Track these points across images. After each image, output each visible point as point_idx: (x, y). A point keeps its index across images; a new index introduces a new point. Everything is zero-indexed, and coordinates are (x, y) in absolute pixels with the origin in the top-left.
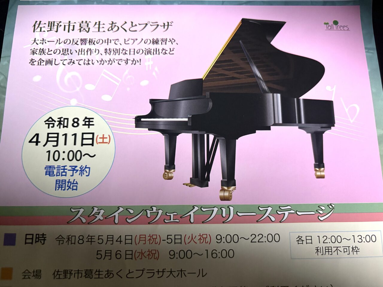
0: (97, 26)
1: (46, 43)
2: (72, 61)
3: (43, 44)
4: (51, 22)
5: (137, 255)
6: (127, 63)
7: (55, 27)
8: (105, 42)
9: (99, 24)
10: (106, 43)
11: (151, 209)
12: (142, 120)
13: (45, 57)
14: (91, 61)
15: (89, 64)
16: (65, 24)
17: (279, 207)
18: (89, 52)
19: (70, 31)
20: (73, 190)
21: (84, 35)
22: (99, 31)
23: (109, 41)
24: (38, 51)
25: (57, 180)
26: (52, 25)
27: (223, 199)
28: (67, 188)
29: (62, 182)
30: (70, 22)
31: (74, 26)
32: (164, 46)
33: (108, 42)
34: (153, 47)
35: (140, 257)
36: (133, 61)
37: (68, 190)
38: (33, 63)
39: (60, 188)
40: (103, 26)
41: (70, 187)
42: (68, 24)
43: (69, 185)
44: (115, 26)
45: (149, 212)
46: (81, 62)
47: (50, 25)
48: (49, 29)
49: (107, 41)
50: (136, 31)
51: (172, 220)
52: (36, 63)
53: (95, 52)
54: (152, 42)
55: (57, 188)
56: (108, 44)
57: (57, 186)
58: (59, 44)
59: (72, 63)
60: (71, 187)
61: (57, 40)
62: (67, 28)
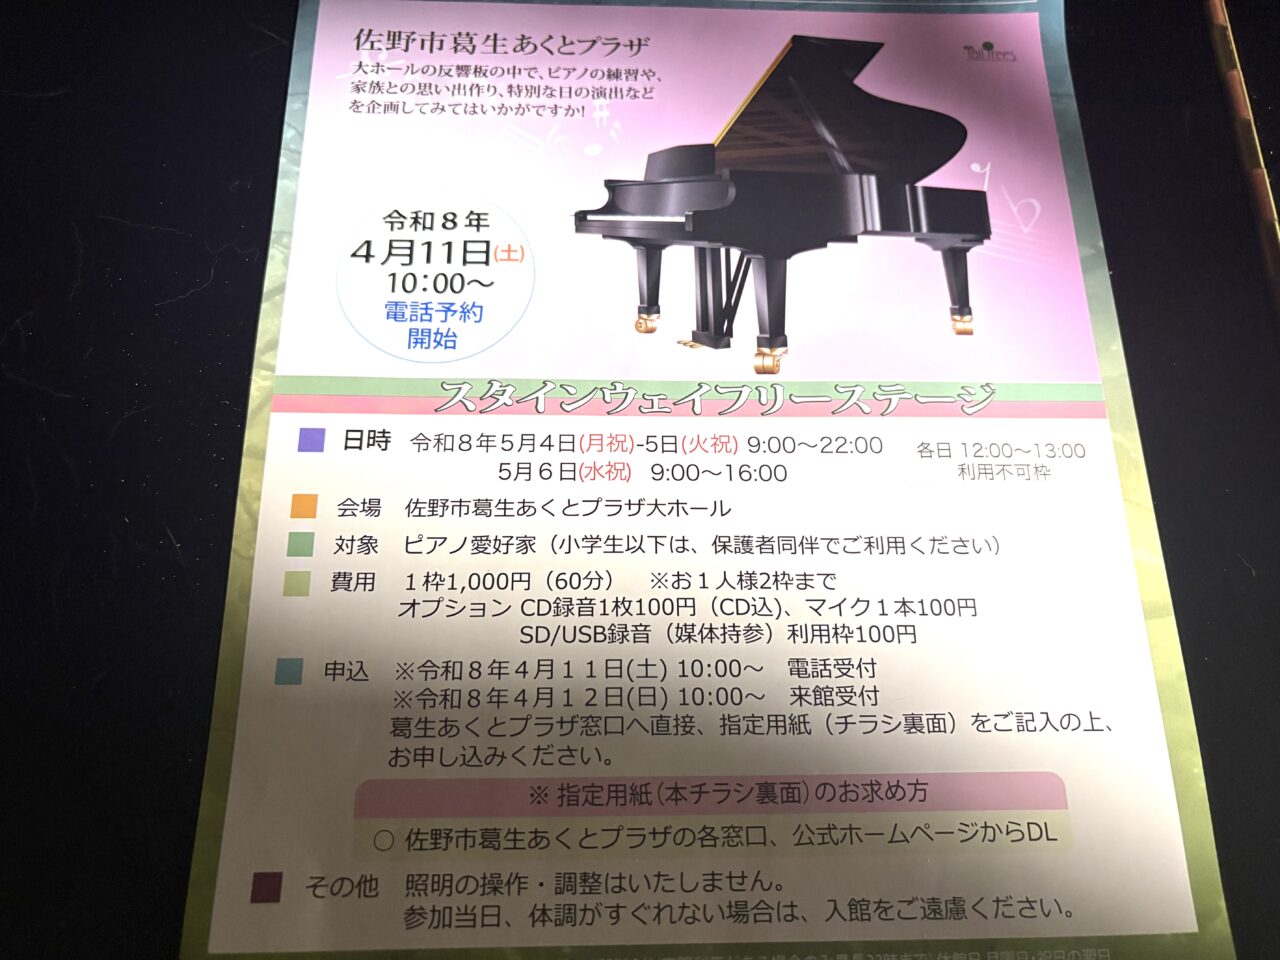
0: (491, 42)
1: (383, 71)
2: (440, 107)
3: (377, 72)
4: (395, 33)
5: (585, 471)
6: (556, 113)
7: (403, 42)
8: (508, 73)
9: (495, 40)
10: (511, 75)
11: (613, 387)
12: (590, 217)
13: (383, 98)
14: (480, 107)
15: (475, 112)
16: (424, 38)
17: (879, 386)
18: (475, 91)
19: (435, 50)
20: (446, 347)
21: (463, 58)
22: (495, 51)
23: (517, 71)
24: (368, 86)
25: (410, 330)
26: (397, 38)
27: (760, 371)
28: (433, 344)
29: (422, 332)
30: (433, 33)
31: (442, 41)
32: (631, 83)
33: (514, 73)
34: (608, 84)
35: (591, 476)
36: (568, 110)
37: (435, 348)
38: (358, 107)
39: (419, 345)
40: (504, 42)
41: (439, 343)
42: (429, 38)
43: (438, 339)
44: (529, 43)
45: (607, 392)
46: (460, 109)
47: (392, 38)
48: (390, 46)
49: (511, 71)
50: (573, 53)
51: (656, 409)
52: (364, 109)
53: (488, 90)
54: (606, 76)
55: (412, 345)
56: (514, 76)
57: (413, 340)
58: (412, 73)
59: (439, 111)
60: (443, 342)
61: (408, 67)
62: (427, 44)
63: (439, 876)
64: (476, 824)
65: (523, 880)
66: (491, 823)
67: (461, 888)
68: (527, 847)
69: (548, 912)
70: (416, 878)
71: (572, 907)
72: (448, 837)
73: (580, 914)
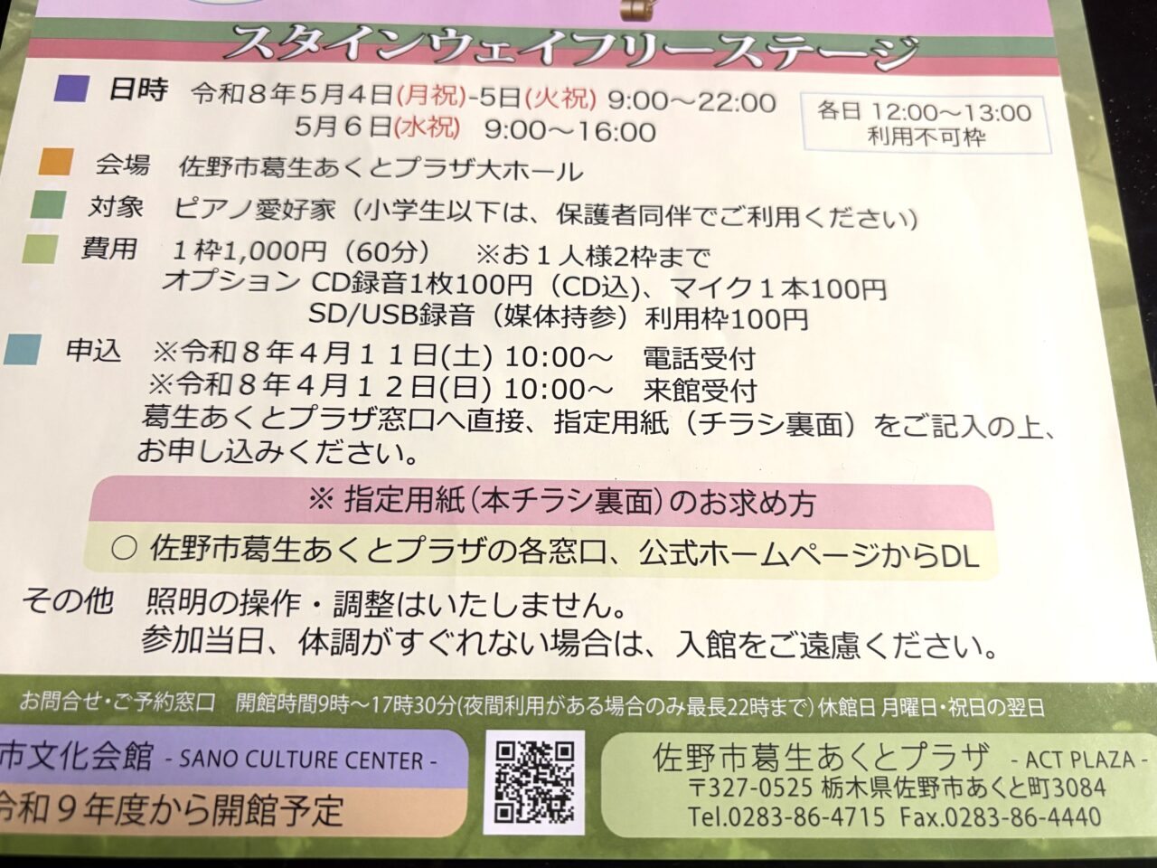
17: (774, 36)
27: (629, 17)
63: (190, 590)
64: (240, 530)
65: (293, 599)
66: (258, 530)
67: (216, 605)
68: (302, 559)
69: (322, 637)
70: (161, 593)
71: (355, 632)
72: (204, 545)
73: (363, 642)
